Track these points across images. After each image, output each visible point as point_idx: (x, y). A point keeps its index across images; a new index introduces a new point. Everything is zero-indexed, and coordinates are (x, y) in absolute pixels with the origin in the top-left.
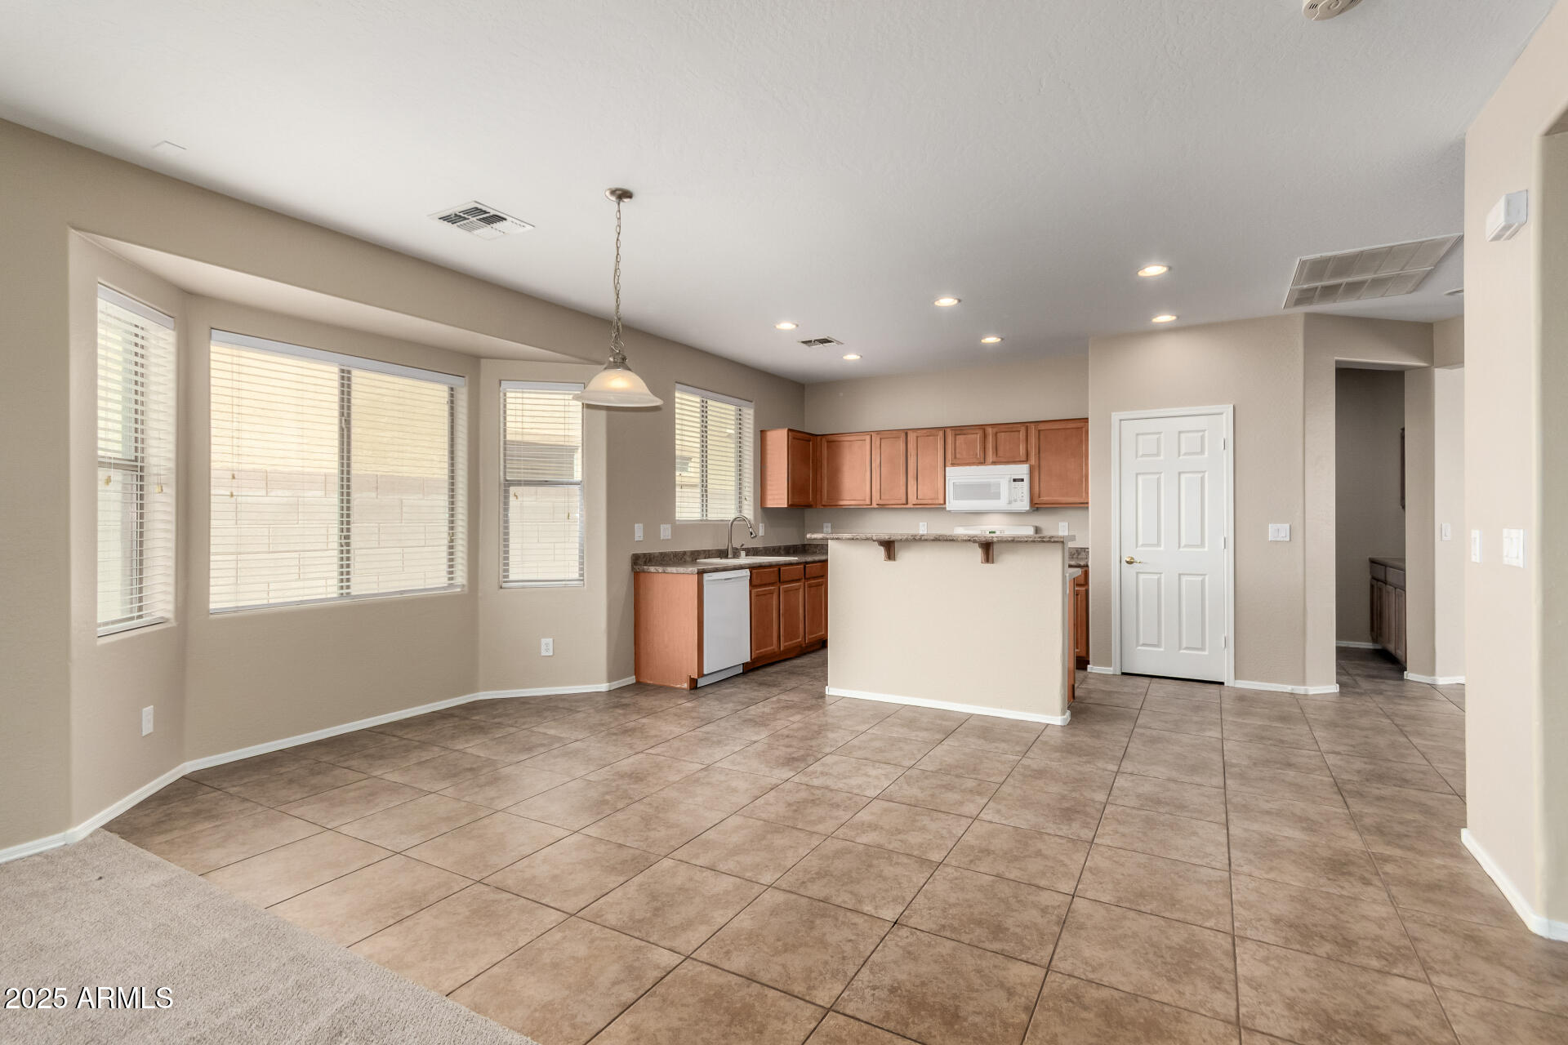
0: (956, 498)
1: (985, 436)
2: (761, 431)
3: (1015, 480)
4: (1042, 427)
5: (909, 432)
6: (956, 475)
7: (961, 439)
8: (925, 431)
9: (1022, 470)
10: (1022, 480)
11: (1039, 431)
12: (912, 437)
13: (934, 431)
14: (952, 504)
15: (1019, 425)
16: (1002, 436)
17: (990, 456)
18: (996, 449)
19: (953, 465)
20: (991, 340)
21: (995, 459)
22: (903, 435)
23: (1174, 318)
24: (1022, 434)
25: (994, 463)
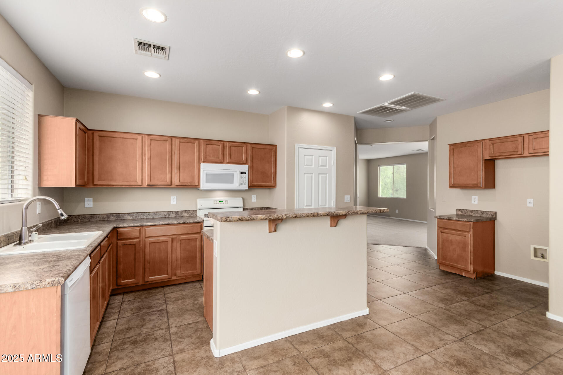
0: (207, 182)
1: (224, 147)
2: (39, 116)
3: (242, 173)
4: (254, 146)
5: (173, 139)
6: (206, 168)
7: (209, 147)
8: (185, 139)
9: (245, 168)
10: (246, 173)
11: (253, 148)
12: (176, 142)
13: (192, 141)
14: (204, 185)
15: (243, 144)
16: (233, 148)
17: (227, 159)
18: (230, 155)
19: (204, 162)
20: (253, 92)
21: (230, 161)
22: (170, 139)
23: (331, 105)
24: (244, 149)
25: (229, 163)
